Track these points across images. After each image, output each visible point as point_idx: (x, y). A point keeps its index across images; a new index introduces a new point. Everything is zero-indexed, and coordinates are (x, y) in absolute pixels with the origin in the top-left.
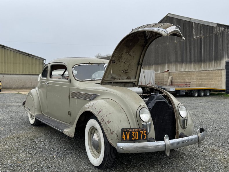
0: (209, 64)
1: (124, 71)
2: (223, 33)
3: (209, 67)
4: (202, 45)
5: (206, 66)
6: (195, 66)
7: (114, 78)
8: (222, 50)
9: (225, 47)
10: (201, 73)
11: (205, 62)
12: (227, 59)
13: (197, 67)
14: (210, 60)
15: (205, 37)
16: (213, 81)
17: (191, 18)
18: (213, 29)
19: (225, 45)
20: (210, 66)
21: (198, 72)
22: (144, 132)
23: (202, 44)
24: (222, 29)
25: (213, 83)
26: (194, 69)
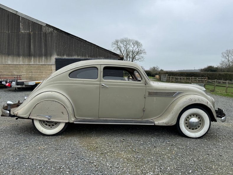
0: (40, 59)
2: (51, 33)
3: (39, 62)
4: (32, 41)
5: (36, 61)
6: (24, 59)
8: (51, 47)
9: (54, 45)
10: (31, 66)
11: (35, 56)
12: (56, 56)
13: (26, 61)
14: (40, 56)
15: (34, 34)
16: (44, 74)
17: (17, 12)
18: (42, 27)
19: (54, 44)
20: (41, 61)
21: (28, 66)
23: (31, 39)
24: (51, 29)
25: (44, 76)
26: (23, 63)
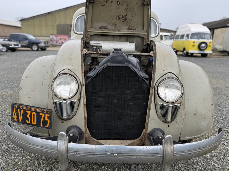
1: (121, 17)
7: (105, 28)
22: (47, 115)
